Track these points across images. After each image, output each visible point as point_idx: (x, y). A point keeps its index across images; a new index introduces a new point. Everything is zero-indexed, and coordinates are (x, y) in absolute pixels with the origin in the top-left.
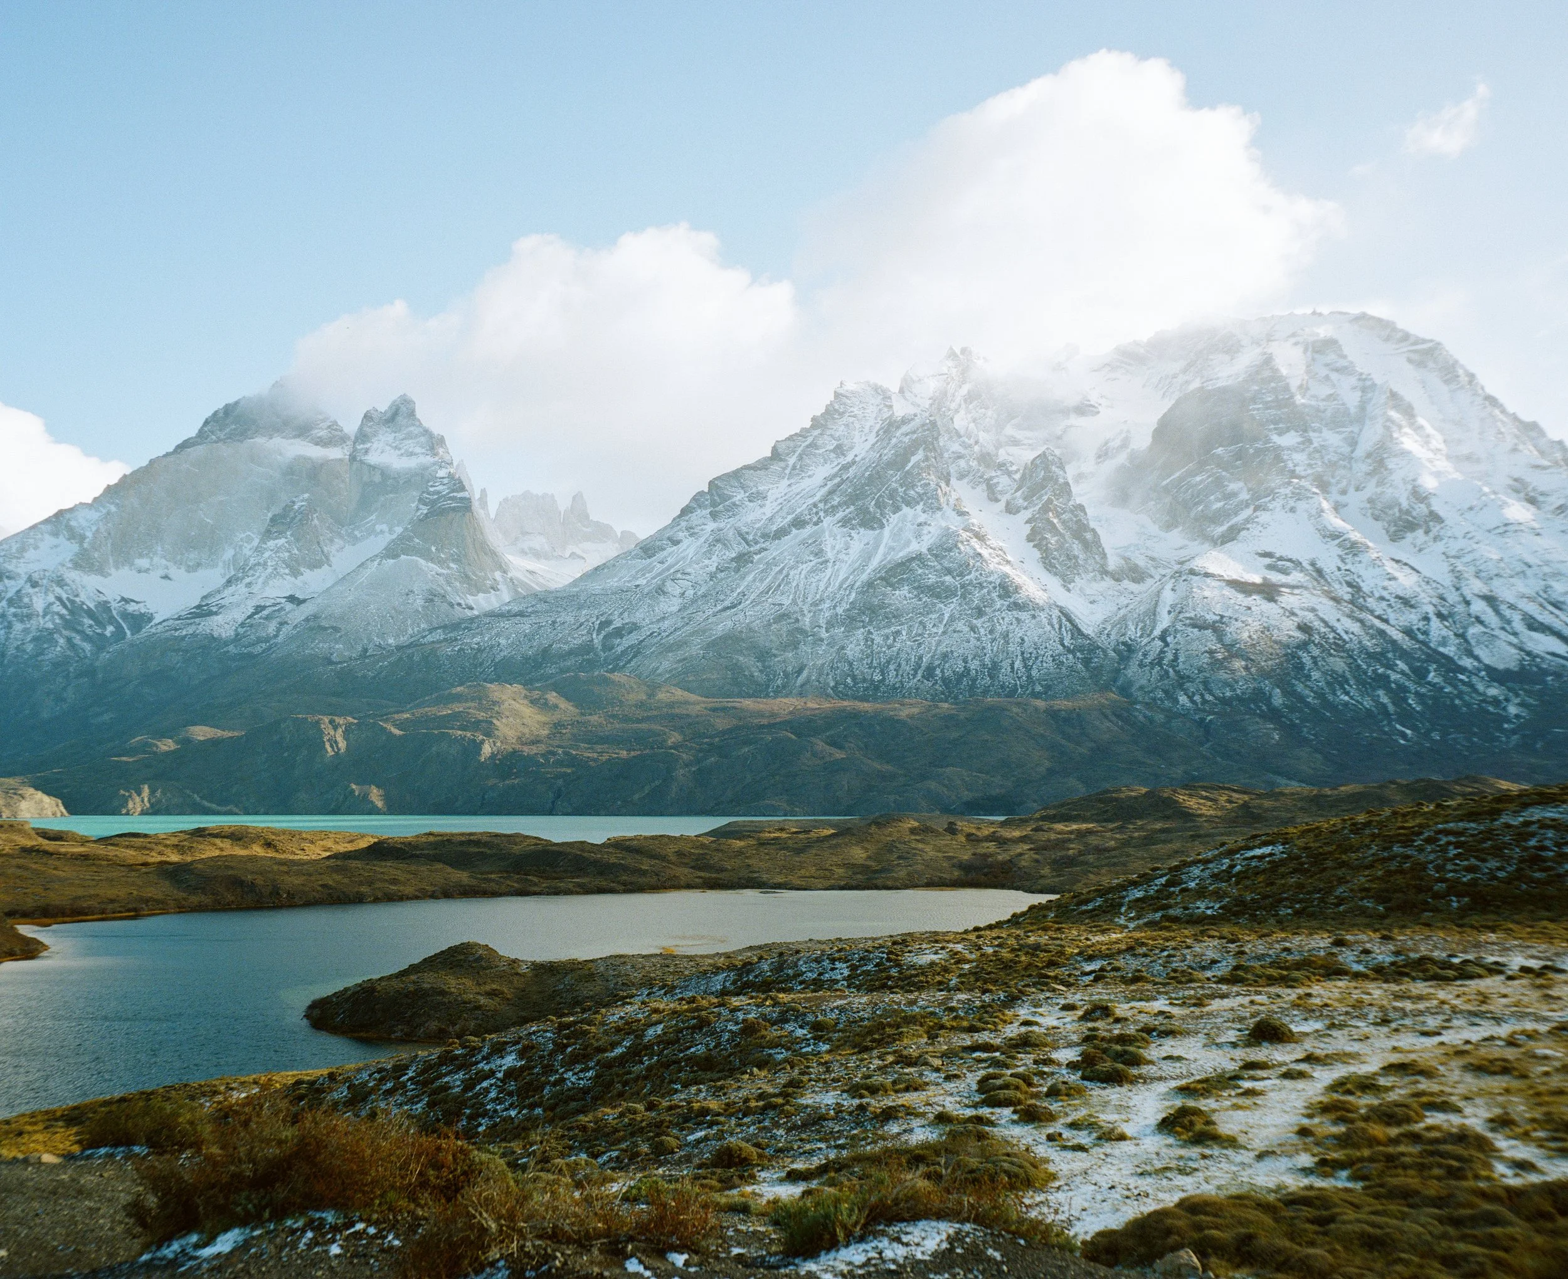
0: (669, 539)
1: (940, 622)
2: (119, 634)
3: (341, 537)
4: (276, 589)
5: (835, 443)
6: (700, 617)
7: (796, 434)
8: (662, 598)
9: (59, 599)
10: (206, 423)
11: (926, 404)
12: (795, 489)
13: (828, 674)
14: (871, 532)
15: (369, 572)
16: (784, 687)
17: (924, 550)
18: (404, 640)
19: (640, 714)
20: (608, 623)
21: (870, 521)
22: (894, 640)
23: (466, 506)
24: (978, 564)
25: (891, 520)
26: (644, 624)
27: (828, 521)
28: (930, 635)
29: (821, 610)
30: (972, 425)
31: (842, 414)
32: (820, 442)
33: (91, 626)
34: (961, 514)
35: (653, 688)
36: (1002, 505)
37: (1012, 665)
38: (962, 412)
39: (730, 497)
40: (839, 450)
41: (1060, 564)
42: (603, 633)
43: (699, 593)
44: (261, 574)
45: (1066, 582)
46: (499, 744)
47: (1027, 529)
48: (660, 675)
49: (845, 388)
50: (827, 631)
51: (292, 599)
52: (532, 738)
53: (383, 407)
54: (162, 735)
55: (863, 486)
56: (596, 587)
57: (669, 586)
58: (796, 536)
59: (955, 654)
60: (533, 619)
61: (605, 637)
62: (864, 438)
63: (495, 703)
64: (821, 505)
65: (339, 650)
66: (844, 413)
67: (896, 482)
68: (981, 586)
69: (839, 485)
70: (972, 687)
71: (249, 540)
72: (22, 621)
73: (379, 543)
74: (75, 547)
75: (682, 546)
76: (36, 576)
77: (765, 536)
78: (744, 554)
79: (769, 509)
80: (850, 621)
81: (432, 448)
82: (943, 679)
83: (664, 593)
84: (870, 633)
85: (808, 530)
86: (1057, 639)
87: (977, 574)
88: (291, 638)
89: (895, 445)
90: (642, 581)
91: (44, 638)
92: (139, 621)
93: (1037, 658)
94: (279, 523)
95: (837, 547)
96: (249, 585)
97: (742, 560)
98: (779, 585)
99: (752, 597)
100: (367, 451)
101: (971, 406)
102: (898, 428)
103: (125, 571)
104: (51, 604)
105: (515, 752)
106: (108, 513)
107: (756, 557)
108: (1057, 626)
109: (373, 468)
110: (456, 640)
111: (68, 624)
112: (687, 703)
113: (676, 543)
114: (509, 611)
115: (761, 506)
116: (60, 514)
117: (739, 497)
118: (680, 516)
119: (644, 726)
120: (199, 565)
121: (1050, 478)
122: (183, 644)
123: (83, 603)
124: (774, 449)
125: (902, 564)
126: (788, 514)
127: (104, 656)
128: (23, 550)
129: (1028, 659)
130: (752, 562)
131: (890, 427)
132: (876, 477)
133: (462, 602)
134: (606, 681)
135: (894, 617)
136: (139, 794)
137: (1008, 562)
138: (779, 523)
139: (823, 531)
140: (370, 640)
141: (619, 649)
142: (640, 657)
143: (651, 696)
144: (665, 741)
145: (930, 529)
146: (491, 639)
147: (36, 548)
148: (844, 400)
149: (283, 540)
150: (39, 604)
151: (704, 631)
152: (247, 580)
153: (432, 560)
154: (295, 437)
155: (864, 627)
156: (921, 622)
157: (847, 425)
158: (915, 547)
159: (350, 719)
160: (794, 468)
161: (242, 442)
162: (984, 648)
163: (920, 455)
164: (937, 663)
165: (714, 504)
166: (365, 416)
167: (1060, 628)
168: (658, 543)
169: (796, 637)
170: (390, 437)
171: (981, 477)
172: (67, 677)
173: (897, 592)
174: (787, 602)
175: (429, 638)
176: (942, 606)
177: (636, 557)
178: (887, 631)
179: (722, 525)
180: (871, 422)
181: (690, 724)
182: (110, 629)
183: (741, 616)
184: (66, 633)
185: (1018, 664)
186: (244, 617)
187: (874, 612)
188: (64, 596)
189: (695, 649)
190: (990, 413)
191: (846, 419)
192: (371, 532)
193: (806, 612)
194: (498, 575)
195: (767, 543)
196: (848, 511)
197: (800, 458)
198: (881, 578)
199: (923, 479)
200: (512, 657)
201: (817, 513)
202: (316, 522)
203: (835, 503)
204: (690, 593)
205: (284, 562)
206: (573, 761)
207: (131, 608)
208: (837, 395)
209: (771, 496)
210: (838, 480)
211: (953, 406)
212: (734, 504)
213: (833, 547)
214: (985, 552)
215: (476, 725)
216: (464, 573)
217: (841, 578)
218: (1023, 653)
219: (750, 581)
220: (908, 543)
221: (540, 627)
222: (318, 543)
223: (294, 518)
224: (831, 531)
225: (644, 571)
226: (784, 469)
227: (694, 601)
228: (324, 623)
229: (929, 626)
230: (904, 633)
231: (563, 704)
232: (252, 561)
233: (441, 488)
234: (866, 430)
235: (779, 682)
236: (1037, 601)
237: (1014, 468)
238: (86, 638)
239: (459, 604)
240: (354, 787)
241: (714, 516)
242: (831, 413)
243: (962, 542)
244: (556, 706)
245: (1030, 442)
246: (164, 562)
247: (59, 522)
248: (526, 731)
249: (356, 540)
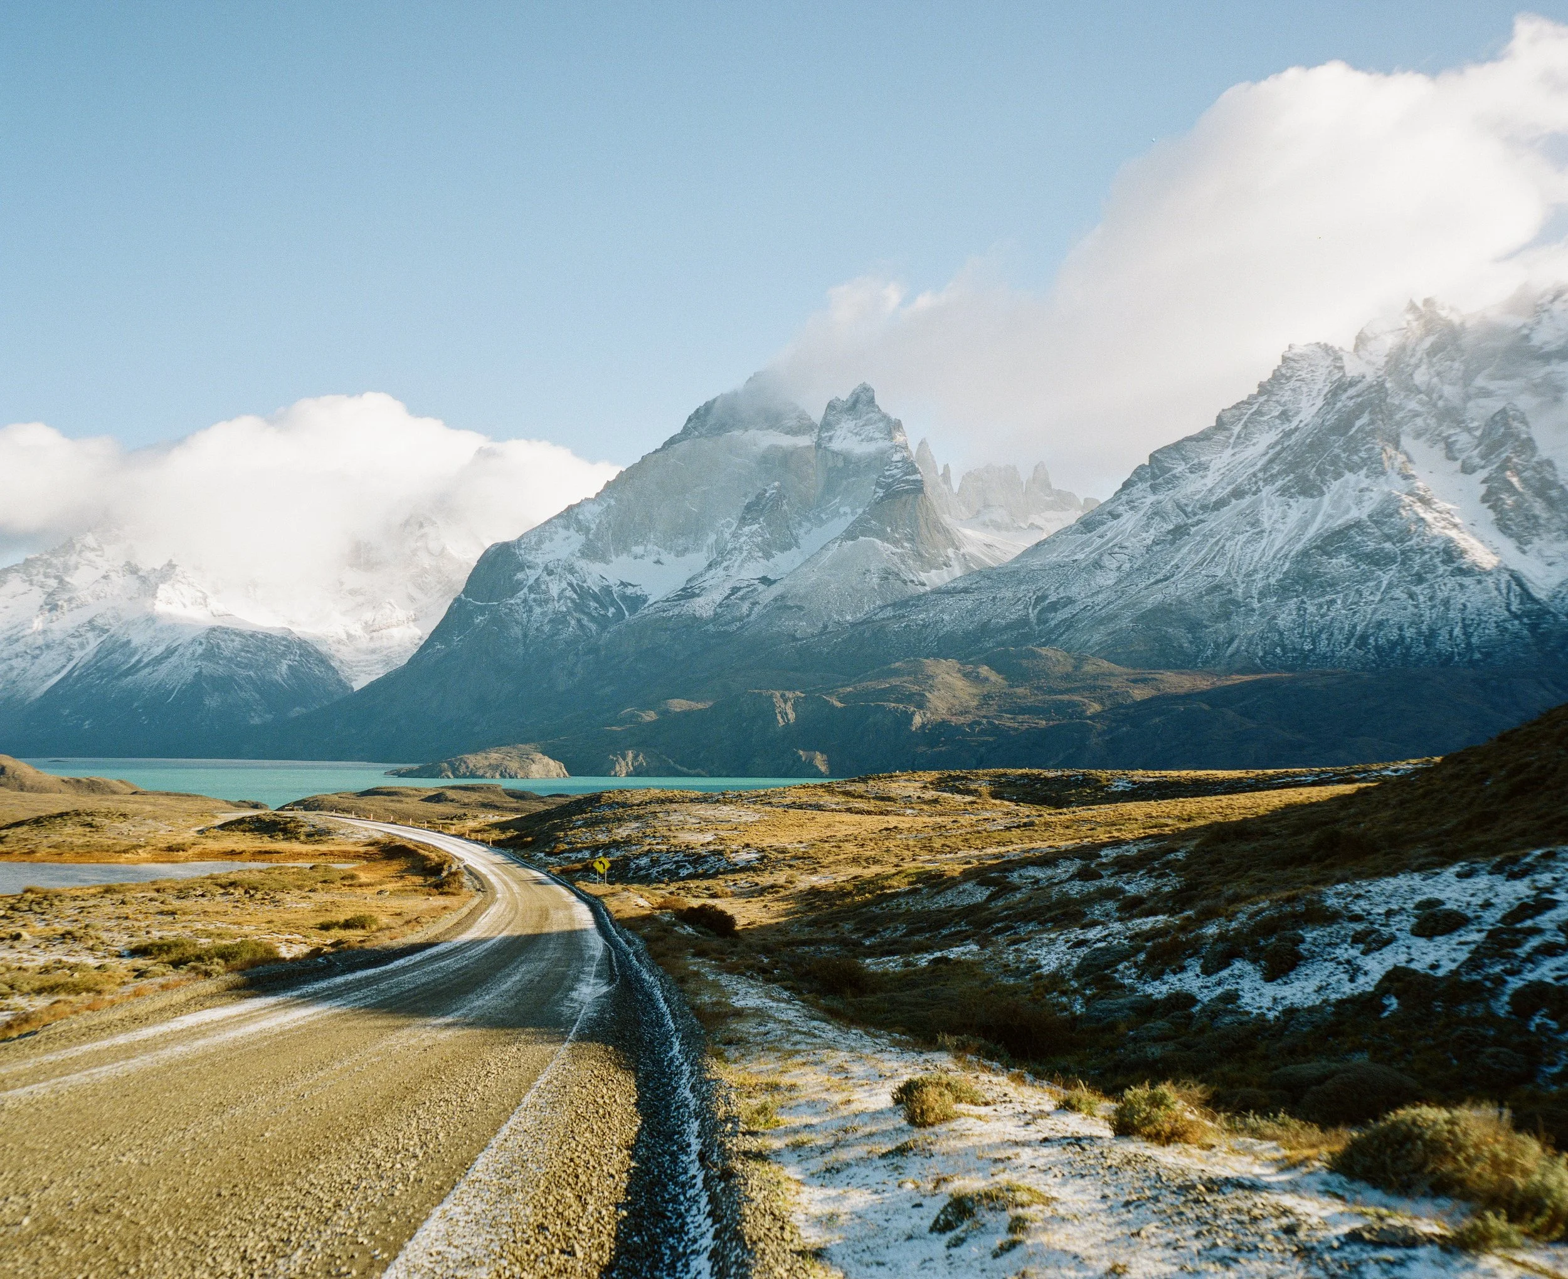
0: (1110, 513)
1: (1378, 590)
2: (620, 614)
3: (809, 520)
4: (751, 572)
5: (1280, 409)
6: (1133, 590)
7: (1242, 402)
8: (1098, 572)
9: (570, 585)
10: (690, 420)
11: (1381, 361)
12: (1240, 457)
13: (1257, 644)
14: (1311, 500)
15: (830, 553)
16: (1214, 657)
17: (1364, 517)
18: (860, 616)
19: (1064, 685)
20: (1044, 597)
21: (1308, 489)
22: (1328, 610)
23: (918, 488)
24: (1421, 529)
25: (1332, 487)
26: (1079, 597)
27: (1266, 491)
28: (1366, 603)
29: (1254, 581)
30: (1435, 380)
31: (1288, 379)
32: (1265, 409)
33: (596, 608)
34: (1406, 477)
35: (1080, 661)
36: (1458, 465)
37: (1451, 633)
38: (1424, 367)
39: (1170, 469)
40: (1285, 416)
41: (1516, 525)
42: (1039, 608)
43: (1135, 566)
44: (738, 558)
45: (1522, 543)
46: (928, 715)
47: (1482, 489)
48: (1090, 647)
49: (1294, 351)
50: (1259, 602)
51: (765, 580)
52: (961, 709)
53: (845, 395)
54: (646, 706)
55: (1304, 453)
56: (1036, 562)
57: (1107, 561)
58: (1235, 507)
59: (1391, 622)
60: (976, 595)
61: (1040, 612)
62: (1311, 402)
63: (929, 677)
64: (1260, 475)
65: (803, 627)
66: (1291, 377)
67: (1339, 447)
68: (1422, 552)
69: (1279, 453)
70: (1406, 655)
71: (729, 525)
72: (540, 605)
73: (839, 525)
74: (582, 538)
75: (1122, 520)
76: (551, 566)
77: (1204, 508)
78: (1181, 527)
79: (1209, 481)
80: (1284, 590)
81: (890, 433)
82: (1377, 647)
83: (1101, 567)
84: (1303, 602)
85: (1248, 500)
86: (1503, 605)
87: (1419, 539)
88: (762, 617)
89: (1340, 410)
90: (1080, 556)
91: (559, 620)
92: (636, 602)
93: (1479, 625)
94: (752, 511)
95: (1274, 518)
96: (726, 568)
97: (1179, 532)
98: (1214, 557)
99: (1186, 570)
100: (830, 438)
101: (1435, 360)
102: (1345, 391)
103: (624, 558)
104: (564, 590)
105: (943, 723)
106: (609, 506)
107: (1193, 530)
108: (1504, 591)
109: (836, 454)
110: (904, 616)
111: (580, 607)
112: (1112, 674)
113: (1116, 516)
114: (954, 588)
115: (1202, 477)
116: (570, 508)
117: (1180, 469)
118: (1121, 490)
119: (1065, 697)
120: (686, 550)
121: (1509, 435)
122: (671, 625)
123: (589, 588)
124: (1219, 418)
125: (1340, 532)
126: (1229, 484)
127: (606, 636)
128: (540, 542)
129: (1470, 626)
130: (1188, 534)
131: (1339, 388)
132: (1317, 443)
133: (915, 579)
134: (1034, 655)
135: (1330, 586)
136: (624, 759)
137: (1455, 526)
138: (1220, 494)
139: (1261, 502)
140: (830, 617)
141: (1053, 623)
142: (1072, 631)
143: (1076, 668)
144: (1084, 711)
145: (1372, 494)
146: (935, 615)
147: (551, 540)
148: (1292, 364)
149: (757, 526)
150: (554, 591)
151: (1134, 605)
152: (725, 564)
153: (887, 540)
154: (767, 429)
155: (1297, 596)
156: (1357, 590)
157: (1294, 390)
158: (1354, 514)
159: (798, 693)
160: (1239, 437)
161: (720, 435)
162: (1421, 615)
163: (1365, 419)
164: (1371, 631)
165: (1154, 477)
166: (829, 406)
167: (1508, 593)
168: (1098, 518)
169: (1229, 608)
170: (852, 424)
171: (1439, 435)
172: (577, 654)
173: (1334, 561)
174: (1220, 573)
175: (881, 615)
176: (1380, 573)
177: (1077, 531)
178: (1321, 600)
179: (1161, 497)
180: (1320, 385)
181: (1110, 695)
182: (612, 610)
183: (1172, 589)
184: (576, 615)
185: (1457, 631)
186: (722, 597)
187: (1307, 581)
188: (575, 582)
189: (1125, 622)
190: (1456, 365)
191: (1292, 384)
192: (836, 514)
193: (1239, 583)
194: (950, 552)
195: (1206, 515)
196: (1287, 479)
197: (1245, 426)
198: (1317, 547)
199: (1368, 443)
200: (953, 632)
201: (1256, 483)
202: (785, 507)
203: (1274, 471)
204: (1127, 566)
205: (757, 546)
206: (995, 730)
207: (629, 591)
208: (1285, 359)
209: (1213, 467)
210: (1278, 448)
211: (1413, 361)
212: (1174, 476)
213: (1270, 517)
214: (1429, 517)
215: (909, 698)
216: (918, 552)
217: (1275, 549)
218: (1464, 619)
219: (1186, 553)
220: (1347, 510)
221: (981, 603)
222: (788, 527)
223: (764, 506)
224: (1269, 500)
225: (1084, 545)
226: (1229, 438)
227: (1129, 575)
228: (790, 603)
229: (1366, 593)
230: (1339, 602)
231: (994, 677)
232: (729, 546)
233: (896, 471)
234: (1314, 394)
235: (1209, 652)
236: (1484, 566)
237: (1475, 424)
238: (593, 619)
239: (912, 581)
240: (801, 753)
241: (1154, 489)
242: (1279, 376)
243: (1404, 507)
244: (987, 679)
245: (1504, 392)
246: (656, 548)
247: (570, 516)
248: (956, 702)
249: (822, 522)
